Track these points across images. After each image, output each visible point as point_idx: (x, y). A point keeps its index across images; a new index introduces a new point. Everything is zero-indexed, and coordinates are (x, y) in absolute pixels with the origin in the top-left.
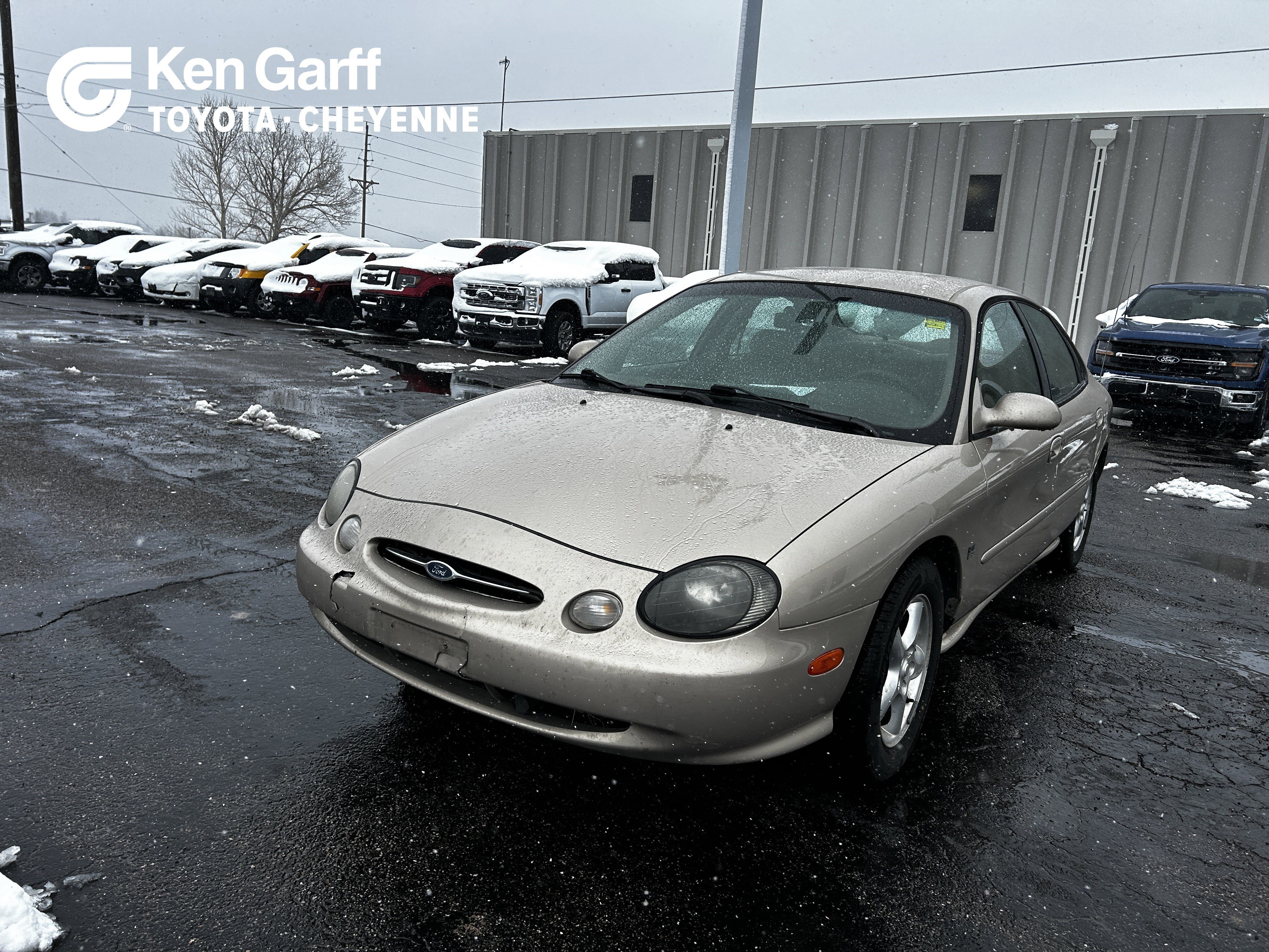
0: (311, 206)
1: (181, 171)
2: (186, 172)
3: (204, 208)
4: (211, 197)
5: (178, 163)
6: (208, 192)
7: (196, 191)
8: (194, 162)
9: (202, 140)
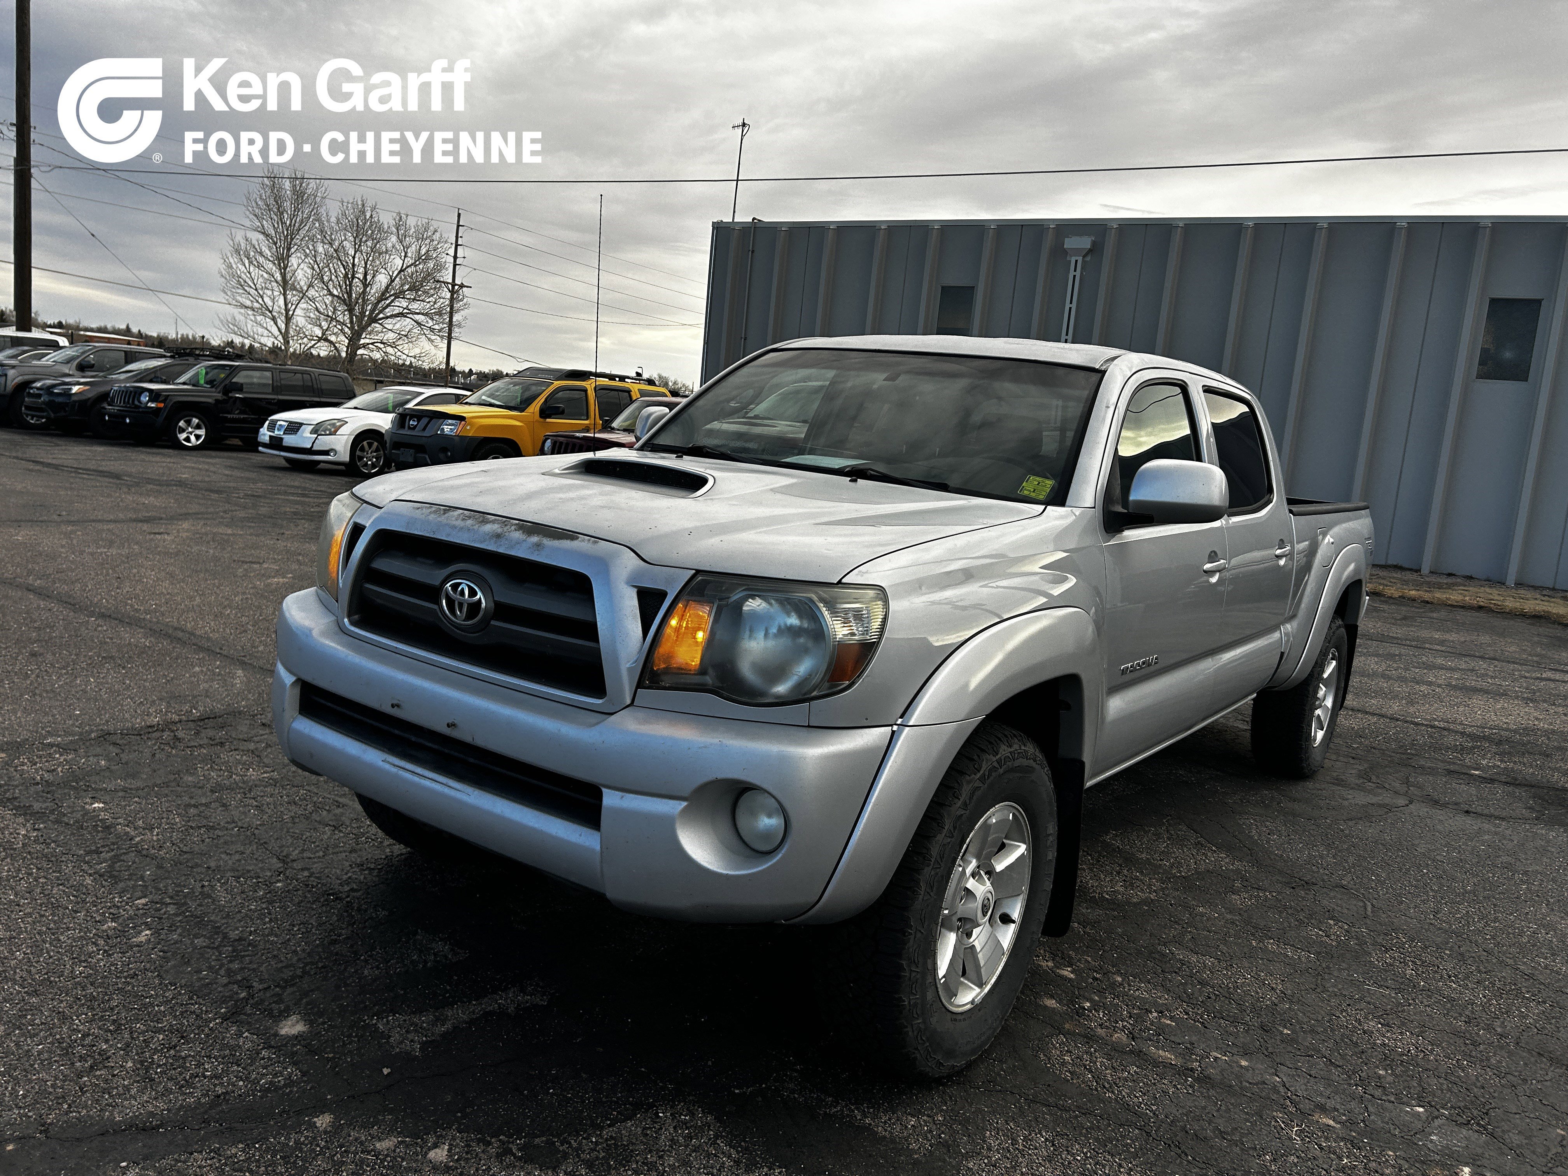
0: (401, 315)
1: (234, 266)
2: (240, 266)
3: (263, 314)
4: (273, 300)
5: (229, 255)
6: (269, 293)
7: (253, 292)
8: (252, 254)
9: (263, 226)
